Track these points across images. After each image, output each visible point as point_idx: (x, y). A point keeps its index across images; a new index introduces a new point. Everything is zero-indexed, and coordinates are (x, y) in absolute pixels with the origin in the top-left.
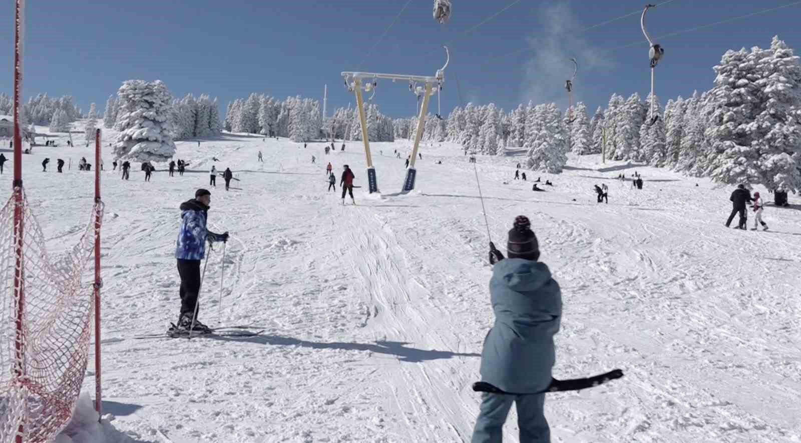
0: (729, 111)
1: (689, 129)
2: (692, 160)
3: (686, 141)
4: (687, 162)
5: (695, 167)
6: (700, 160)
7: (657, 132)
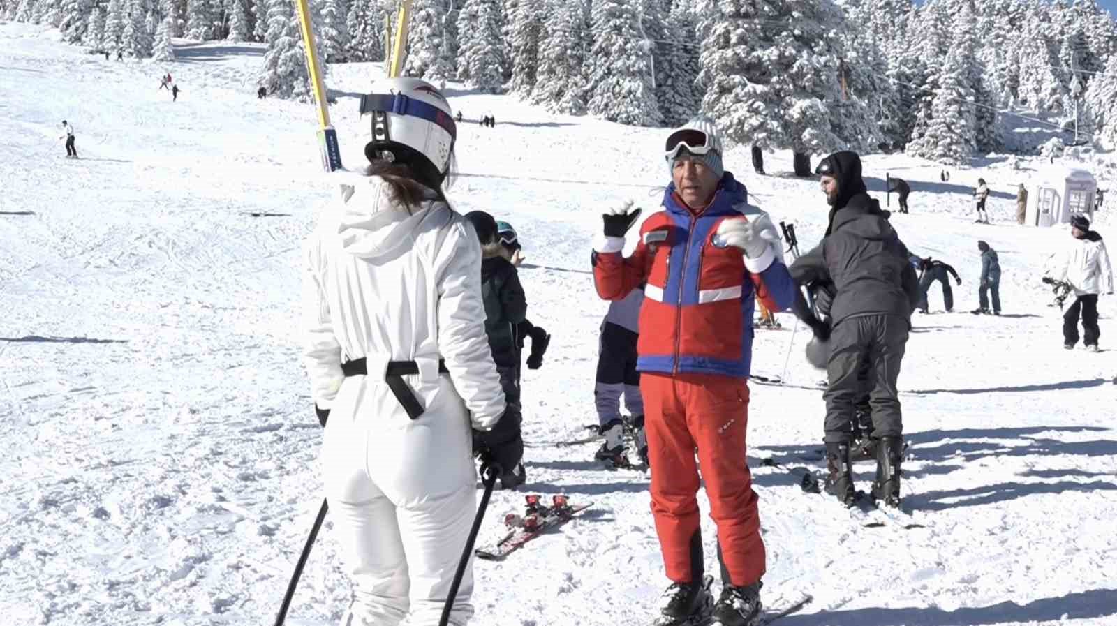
0: (738, 26)
1: (555, 24)
2: (561, 82)
3: (550, 48)
4: (553, 85)
5: (568, 95)
6: (576, 84)
7: (489, 24)
